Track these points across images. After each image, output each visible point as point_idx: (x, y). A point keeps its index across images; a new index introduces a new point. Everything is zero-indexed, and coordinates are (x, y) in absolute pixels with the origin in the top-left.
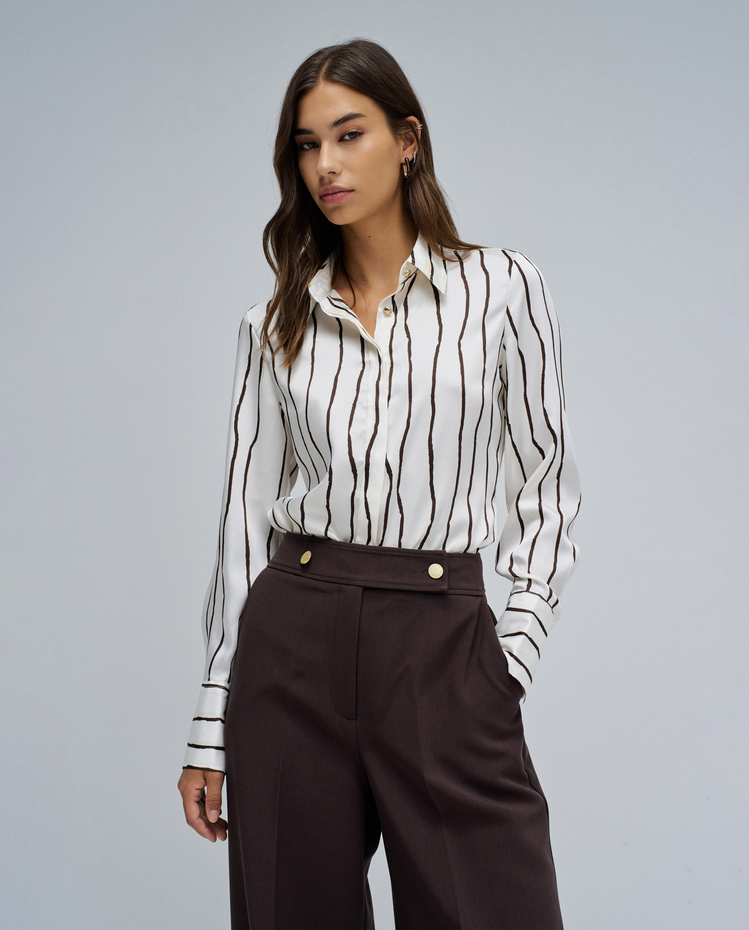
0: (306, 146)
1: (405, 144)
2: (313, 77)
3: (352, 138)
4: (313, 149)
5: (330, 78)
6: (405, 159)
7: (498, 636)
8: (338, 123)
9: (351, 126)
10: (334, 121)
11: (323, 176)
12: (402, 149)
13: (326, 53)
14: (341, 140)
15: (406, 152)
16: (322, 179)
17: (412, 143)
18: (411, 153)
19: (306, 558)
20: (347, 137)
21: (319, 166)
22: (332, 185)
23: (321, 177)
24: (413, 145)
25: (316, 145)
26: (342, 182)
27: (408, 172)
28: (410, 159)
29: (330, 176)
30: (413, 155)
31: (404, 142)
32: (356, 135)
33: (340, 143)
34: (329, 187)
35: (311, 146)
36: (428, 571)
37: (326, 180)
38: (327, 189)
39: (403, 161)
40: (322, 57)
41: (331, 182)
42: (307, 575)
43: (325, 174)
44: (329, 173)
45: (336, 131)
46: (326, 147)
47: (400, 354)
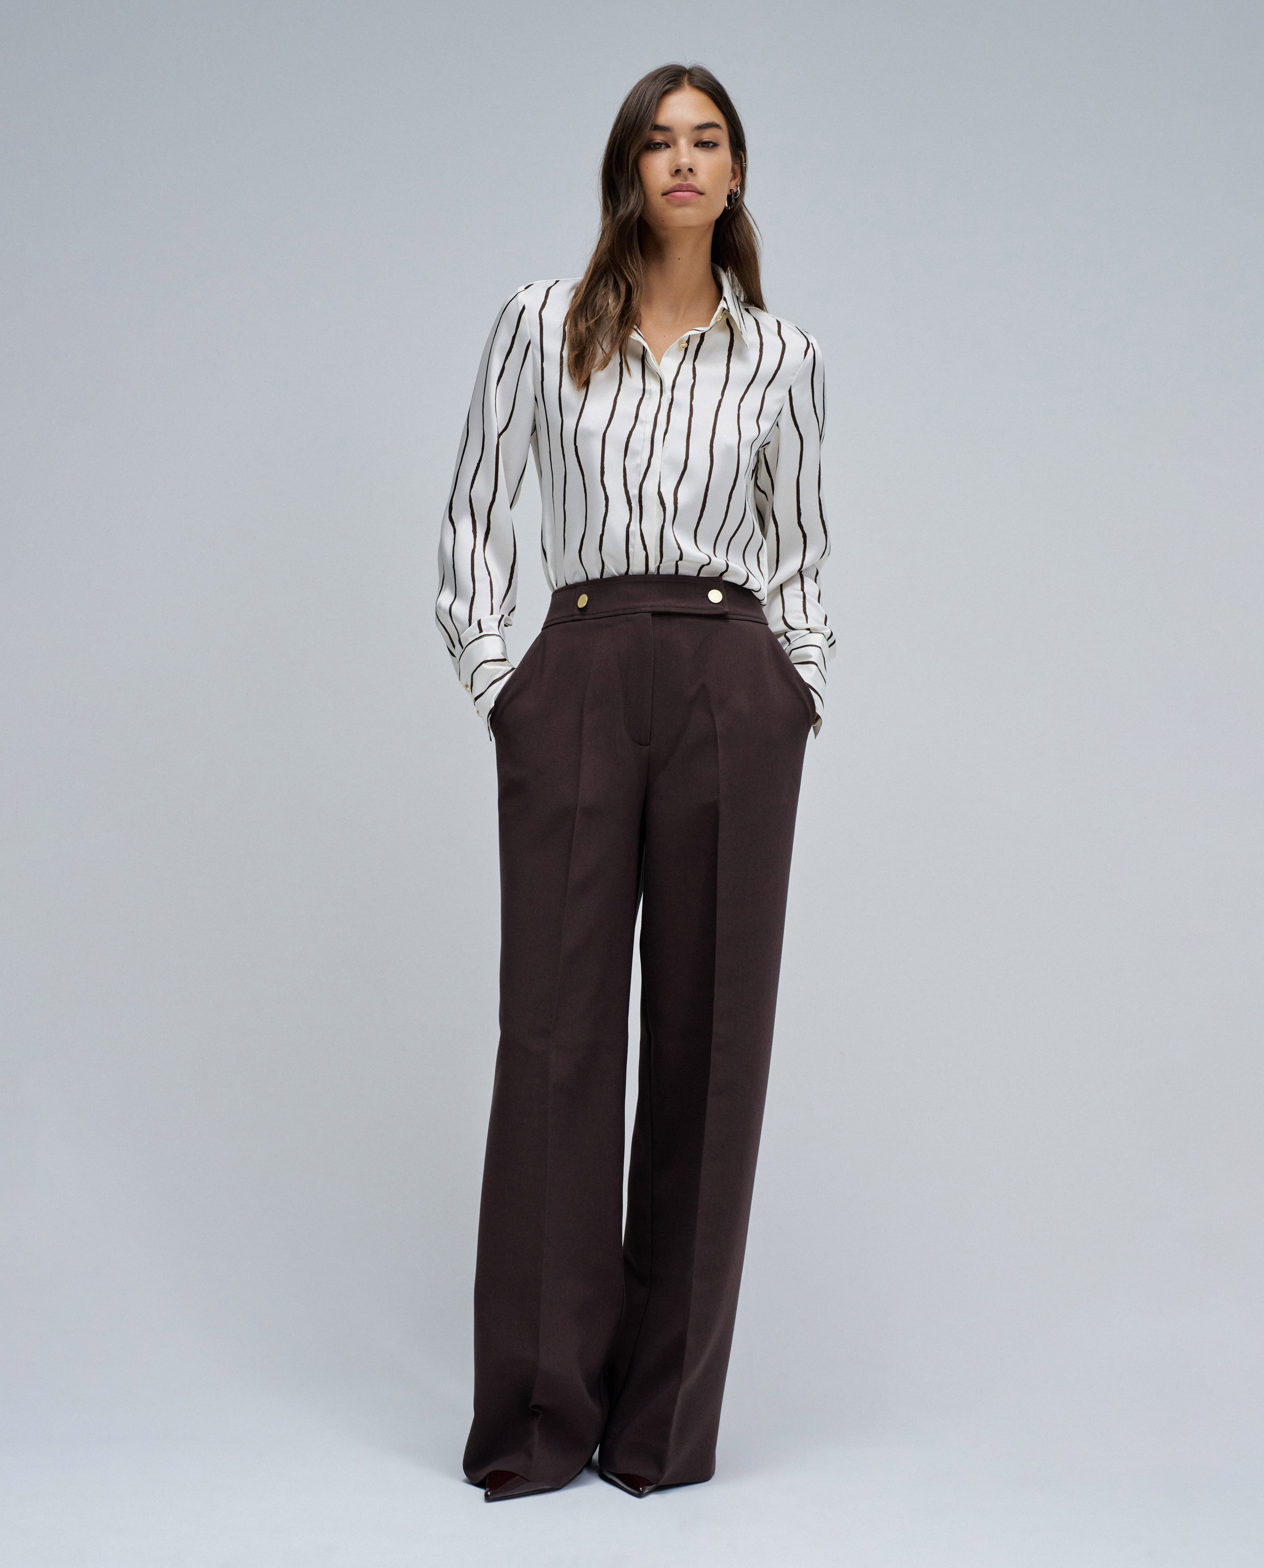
6: (731, 190)
7: (793, 662)
8: (700, 127)
9: (709, 135)
10: (698, 124)
14: (696, 145)
15: (731, 183)
17: (735, 177)
18: (735, 187)
19: (583, 601)
22: (686, 182)
23: (677, 172)
24: (737, 180)
25: (667, 145)
28: (734, 192)
29: (687, 173)
30: (737, 189)
32: (709, 145)
34: (683, 183)
36: (708, 597)
37: (682, 176)
38: (681, 185)
41: (686, 179)
42: (587, 617)
43: (684, 169)
44: (688, 169)
45: (696, 134)
46: (685, 146)
47: (682, 395)
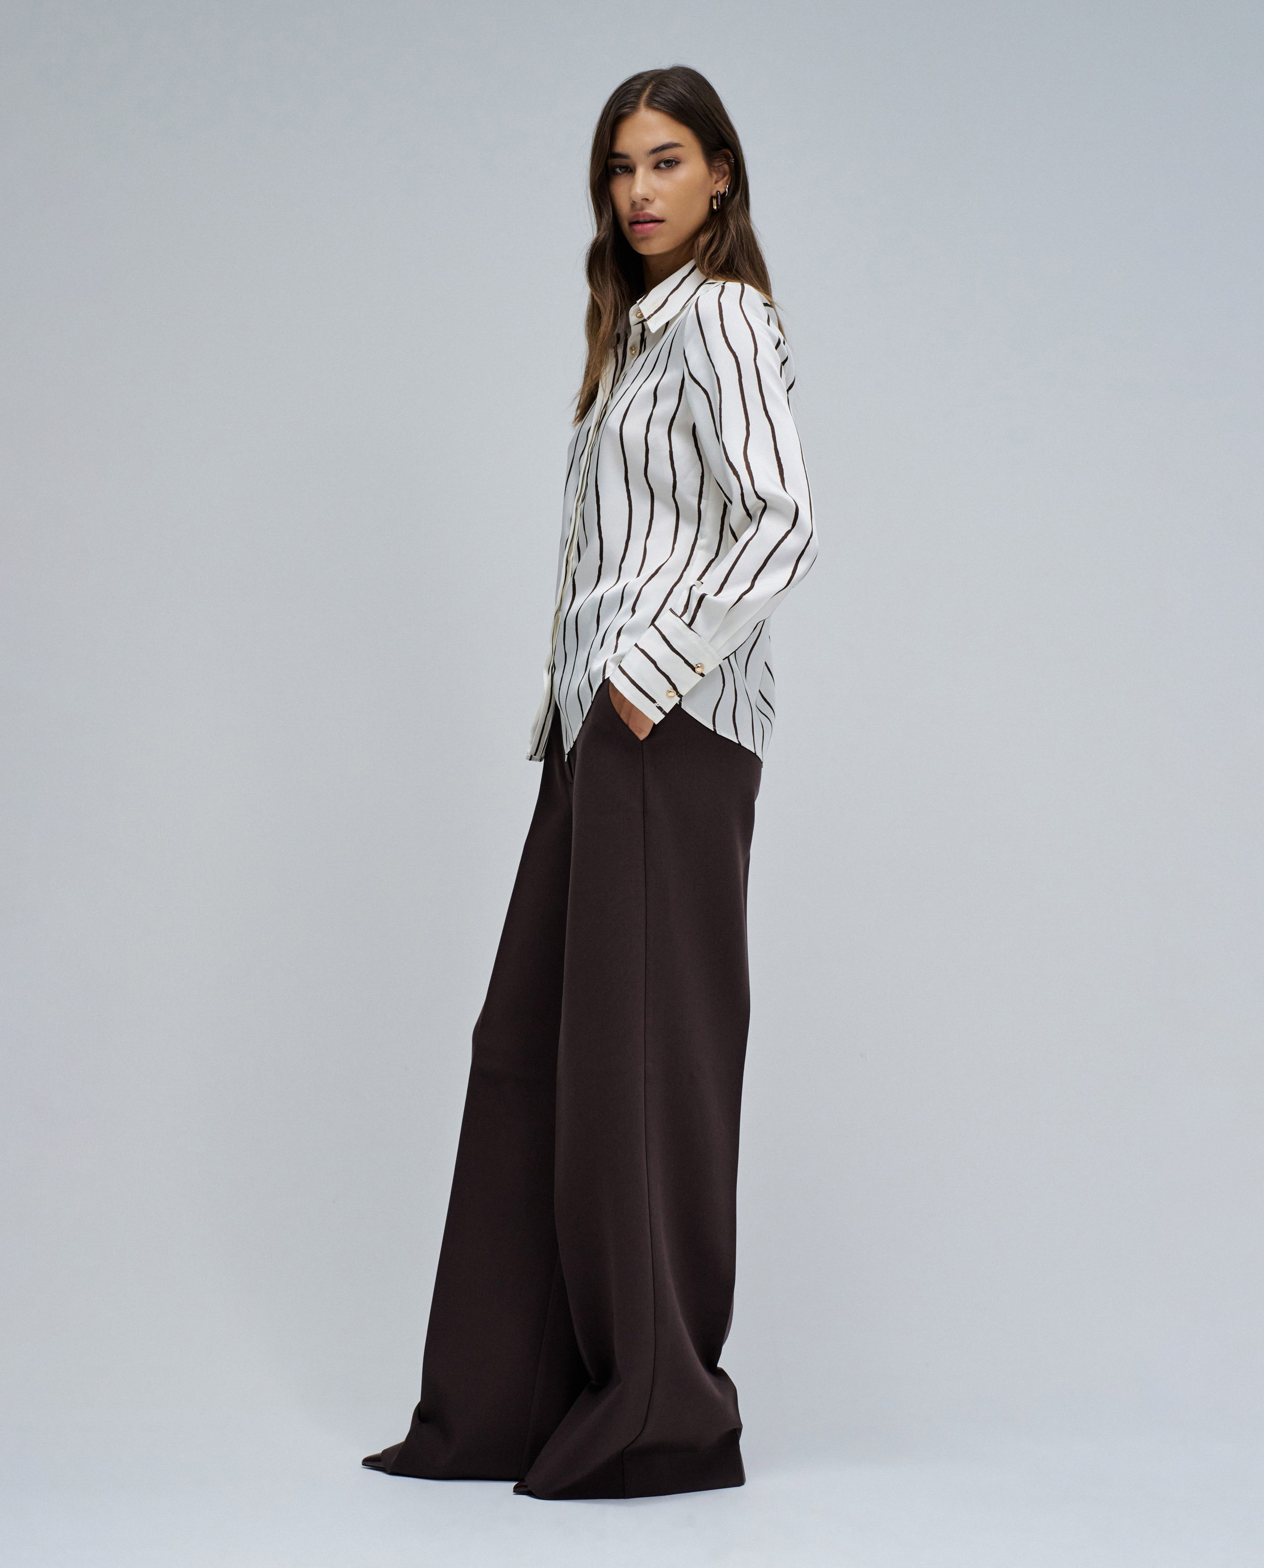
0: (618, 170)
1: (718, 177)
2: (631, 102)
3: (669, 167)
4: (626, 174)
5: (650, 104)
6: (717, 192)
8: (655, 151)
9: (667, 154)
10: (652, 148)
11: (634, 202)
12: (714, 182)
13: (646, 77)
14: (657, 167)
15: (717, 185)
16: (633, 204)
17: (724, 176)
18: (723, 186)
20: (662, 165)
21: (633, 192)
22: (644, 211)
23: (633, 203)
24: (726, 178)
25: (629, 169)
26: (654, 210)
27: (717, 205)
28: (722, 193)
29: (644, 203)
30: (725, 188)
31: (717, 174)
32: (672, 163)
33: (656, 170)
34: (640, 213)
35: (623, 170)
37: (638, 207)
38: (638, 215)
39: (714, 193)
40: (641, 81)
41: (642, 209)
43: (638, 200)
44: (643, 199)
45: (653, 158)
46: (641, 171)
